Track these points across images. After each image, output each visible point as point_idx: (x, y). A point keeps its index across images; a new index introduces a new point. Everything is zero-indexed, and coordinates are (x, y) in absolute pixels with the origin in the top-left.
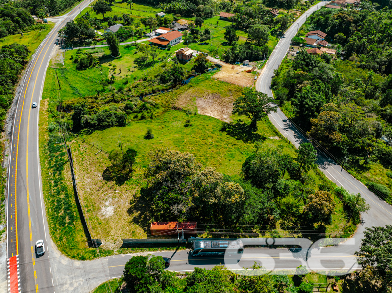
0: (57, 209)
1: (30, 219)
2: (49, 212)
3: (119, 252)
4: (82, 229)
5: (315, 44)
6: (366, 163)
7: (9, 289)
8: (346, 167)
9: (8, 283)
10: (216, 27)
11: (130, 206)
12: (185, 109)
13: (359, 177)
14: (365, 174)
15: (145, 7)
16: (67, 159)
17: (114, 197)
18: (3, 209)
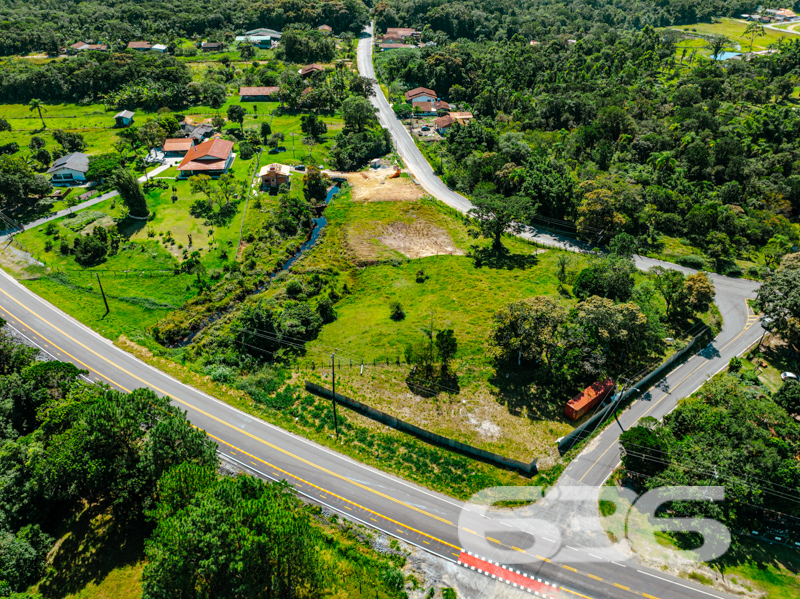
0: (422, 469)
1: (407, 504)
2: (415, 479)
3: (566, 460)
4: (492, 467)
5: (434, 110)
6: (654, 239)
7: (515, 585)
8: (642, 252)
9: (504, 582)
10: (255, 117)
11: (505, 407)
12: (383, 259)
13: (664, 258)
14: (665, 252)
15: (56, 106)
16: (327, 403)
17: (470, 410)
18: (340, 521)
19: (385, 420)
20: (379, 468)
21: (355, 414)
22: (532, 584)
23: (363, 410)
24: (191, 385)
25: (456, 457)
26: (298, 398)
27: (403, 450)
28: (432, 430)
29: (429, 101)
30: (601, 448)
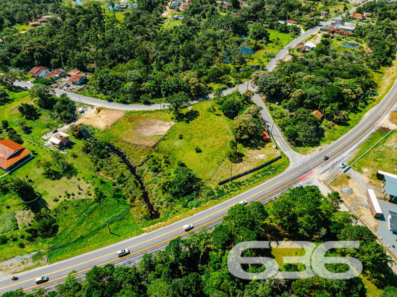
0: (268, 175)
3: (280, 150)
5: (57, 75)
9: (310, 177)
11: (256, 150)
12: (157, 140)
16: (230, 183)
17: (253, 156)
18: (277, 197)
19: (246, 173)
20: (263, 182)
21: (239, 179)
22: (311, 173)
23: (239, 176)
24: (195, 214)
25: (268, 166)
26: (223, 188)
27: (260, 175)
28: (255, 167)
29: (46, 72)
30: (279, 142)
